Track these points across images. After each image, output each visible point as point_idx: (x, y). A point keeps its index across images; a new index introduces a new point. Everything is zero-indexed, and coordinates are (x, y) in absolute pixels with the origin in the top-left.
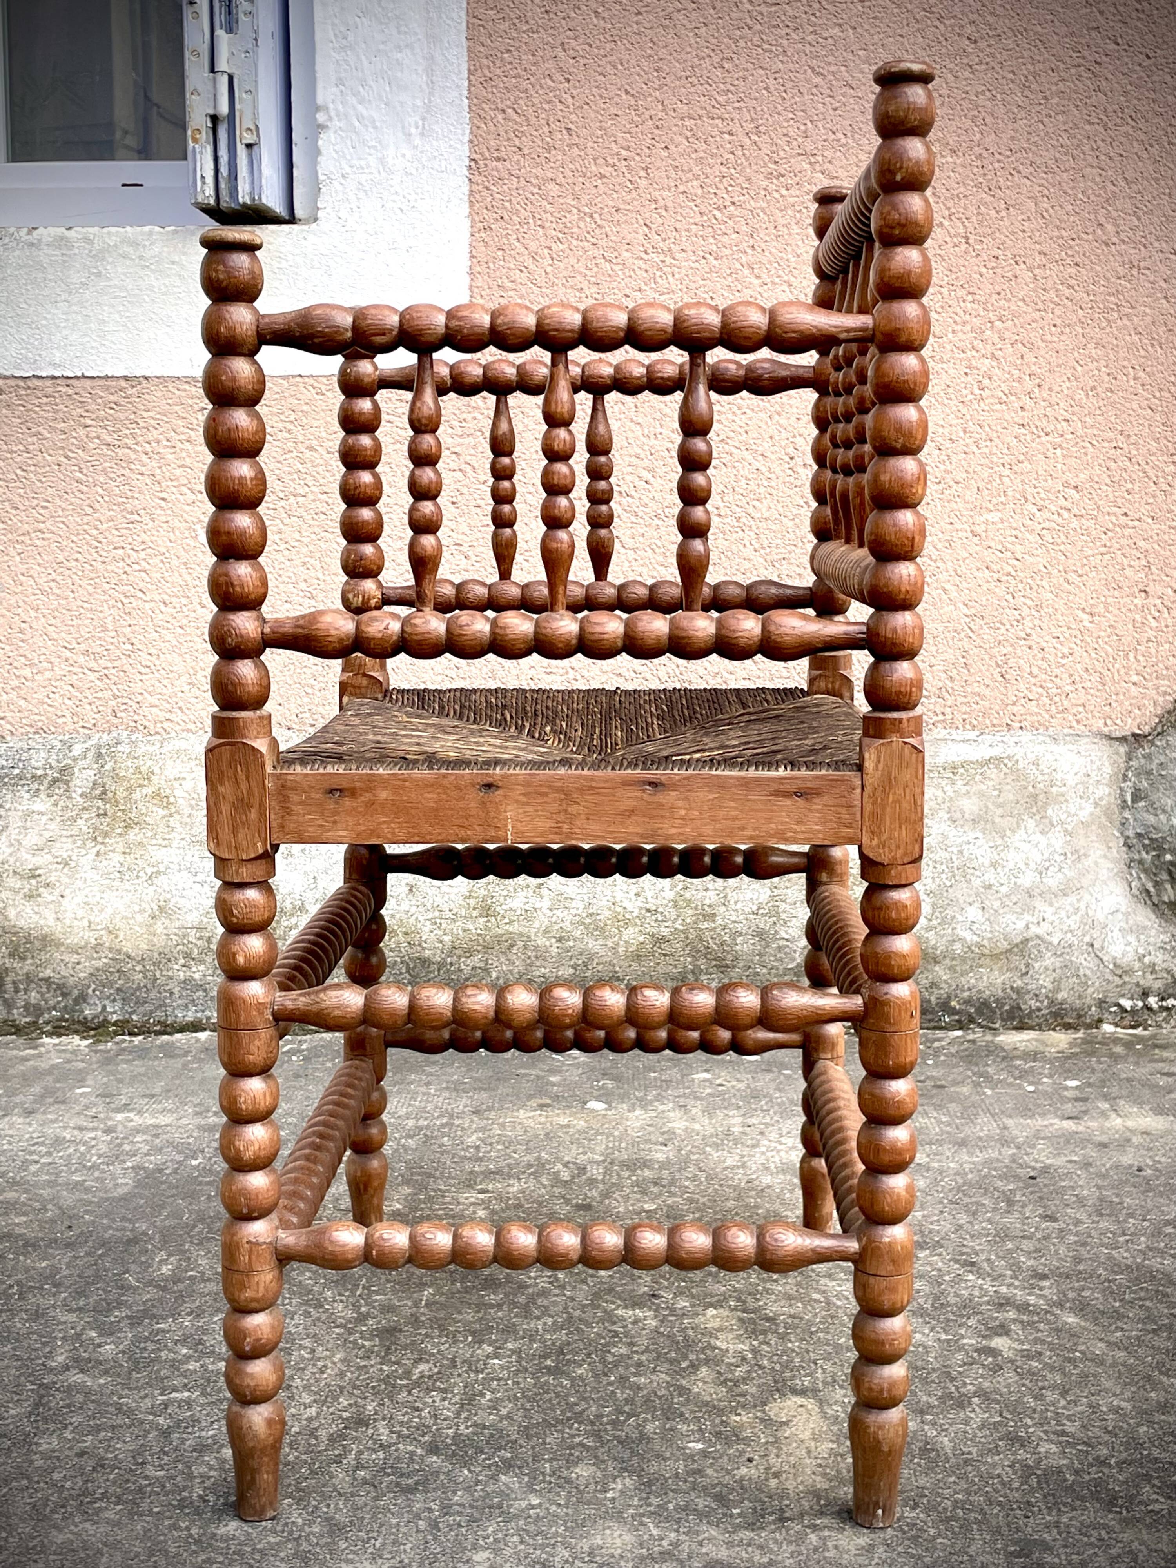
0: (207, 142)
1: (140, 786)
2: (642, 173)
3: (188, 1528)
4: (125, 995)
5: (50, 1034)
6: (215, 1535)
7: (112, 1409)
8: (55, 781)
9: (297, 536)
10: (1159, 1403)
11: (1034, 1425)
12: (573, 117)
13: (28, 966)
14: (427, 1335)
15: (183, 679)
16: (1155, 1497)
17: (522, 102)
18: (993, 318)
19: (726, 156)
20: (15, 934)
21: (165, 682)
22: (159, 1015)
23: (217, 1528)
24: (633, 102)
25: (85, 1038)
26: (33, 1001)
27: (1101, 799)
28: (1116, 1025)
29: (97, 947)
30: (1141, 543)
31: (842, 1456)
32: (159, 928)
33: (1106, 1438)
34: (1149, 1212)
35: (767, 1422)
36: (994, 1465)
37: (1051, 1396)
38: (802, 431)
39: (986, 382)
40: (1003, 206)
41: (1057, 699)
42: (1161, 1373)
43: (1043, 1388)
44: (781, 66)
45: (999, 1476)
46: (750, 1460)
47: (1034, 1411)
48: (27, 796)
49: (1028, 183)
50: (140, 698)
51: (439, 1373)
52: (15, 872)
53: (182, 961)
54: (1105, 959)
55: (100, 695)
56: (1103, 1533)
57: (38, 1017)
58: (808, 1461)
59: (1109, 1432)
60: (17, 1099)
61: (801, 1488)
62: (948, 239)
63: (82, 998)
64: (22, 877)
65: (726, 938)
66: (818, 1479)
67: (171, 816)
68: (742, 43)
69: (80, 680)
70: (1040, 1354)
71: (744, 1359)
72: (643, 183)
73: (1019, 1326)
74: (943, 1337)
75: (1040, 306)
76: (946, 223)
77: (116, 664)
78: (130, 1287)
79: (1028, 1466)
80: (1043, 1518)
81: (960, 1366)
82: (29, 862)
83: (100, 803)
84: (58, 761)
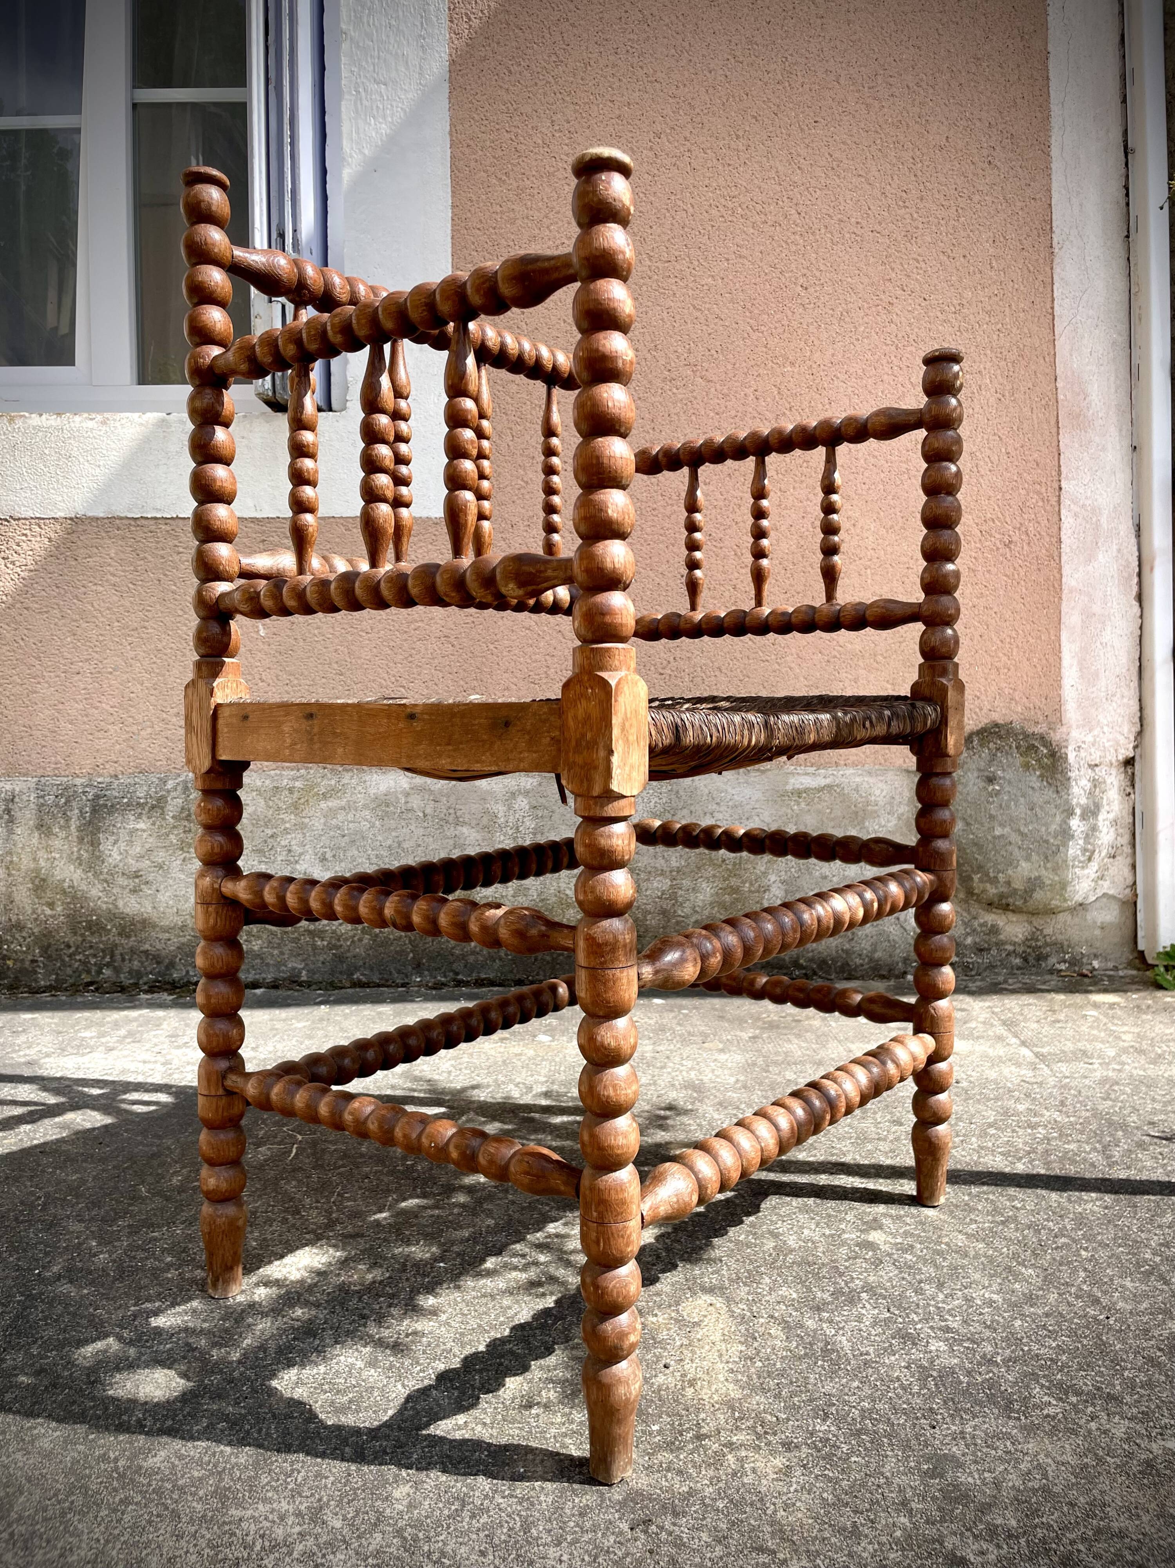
3: (116, 1460)
5: (146, 992)
6: (141, 1468)
7: (84, 1322)
8: (153, 807)
10: (1024, 1294)
11: (920, 1321)
13: (132, 942)
14: (385, 1240)
16: (1046, 1398)
20: (123, 918)
23: (145, 1460)
25: (171, 994)
26: (135, 968)
27: (903, 814)
31: (751, 1359)
33: (987, 1333)
34: (973, 1116)
35: (680, 1322)
36: (891, 1367)
37: (929, 1289)
42: (1019, 1264)
43: (920, 1282)
44: (672, 304)
45: (898, 1379)
46: (666, 1366)
47: (918, 1305)
48: (133, 818)
51: (390, 1278)
52: (123, 874)
54: (908, 928)
56: (1008, 1443)
57: (139, 979)
58: (720, 1366)
59: (989, 1327)
60: (103, 1040)
61: (716, 1397)
63: (172, 965)
64: (129, 877)
65: (640, 915)
66: (731, 1386)
70: (912, 1246)
71: (658, 1257)
73: (890, 1221)
74: (827, 1232)
75: (854, 470)
78: (141, 1197)
79: (923, 1367)
80: (948, 1429)
81: (846, 1261)
82: (133, 865)
83: (186, 823)
84: (156, 793)
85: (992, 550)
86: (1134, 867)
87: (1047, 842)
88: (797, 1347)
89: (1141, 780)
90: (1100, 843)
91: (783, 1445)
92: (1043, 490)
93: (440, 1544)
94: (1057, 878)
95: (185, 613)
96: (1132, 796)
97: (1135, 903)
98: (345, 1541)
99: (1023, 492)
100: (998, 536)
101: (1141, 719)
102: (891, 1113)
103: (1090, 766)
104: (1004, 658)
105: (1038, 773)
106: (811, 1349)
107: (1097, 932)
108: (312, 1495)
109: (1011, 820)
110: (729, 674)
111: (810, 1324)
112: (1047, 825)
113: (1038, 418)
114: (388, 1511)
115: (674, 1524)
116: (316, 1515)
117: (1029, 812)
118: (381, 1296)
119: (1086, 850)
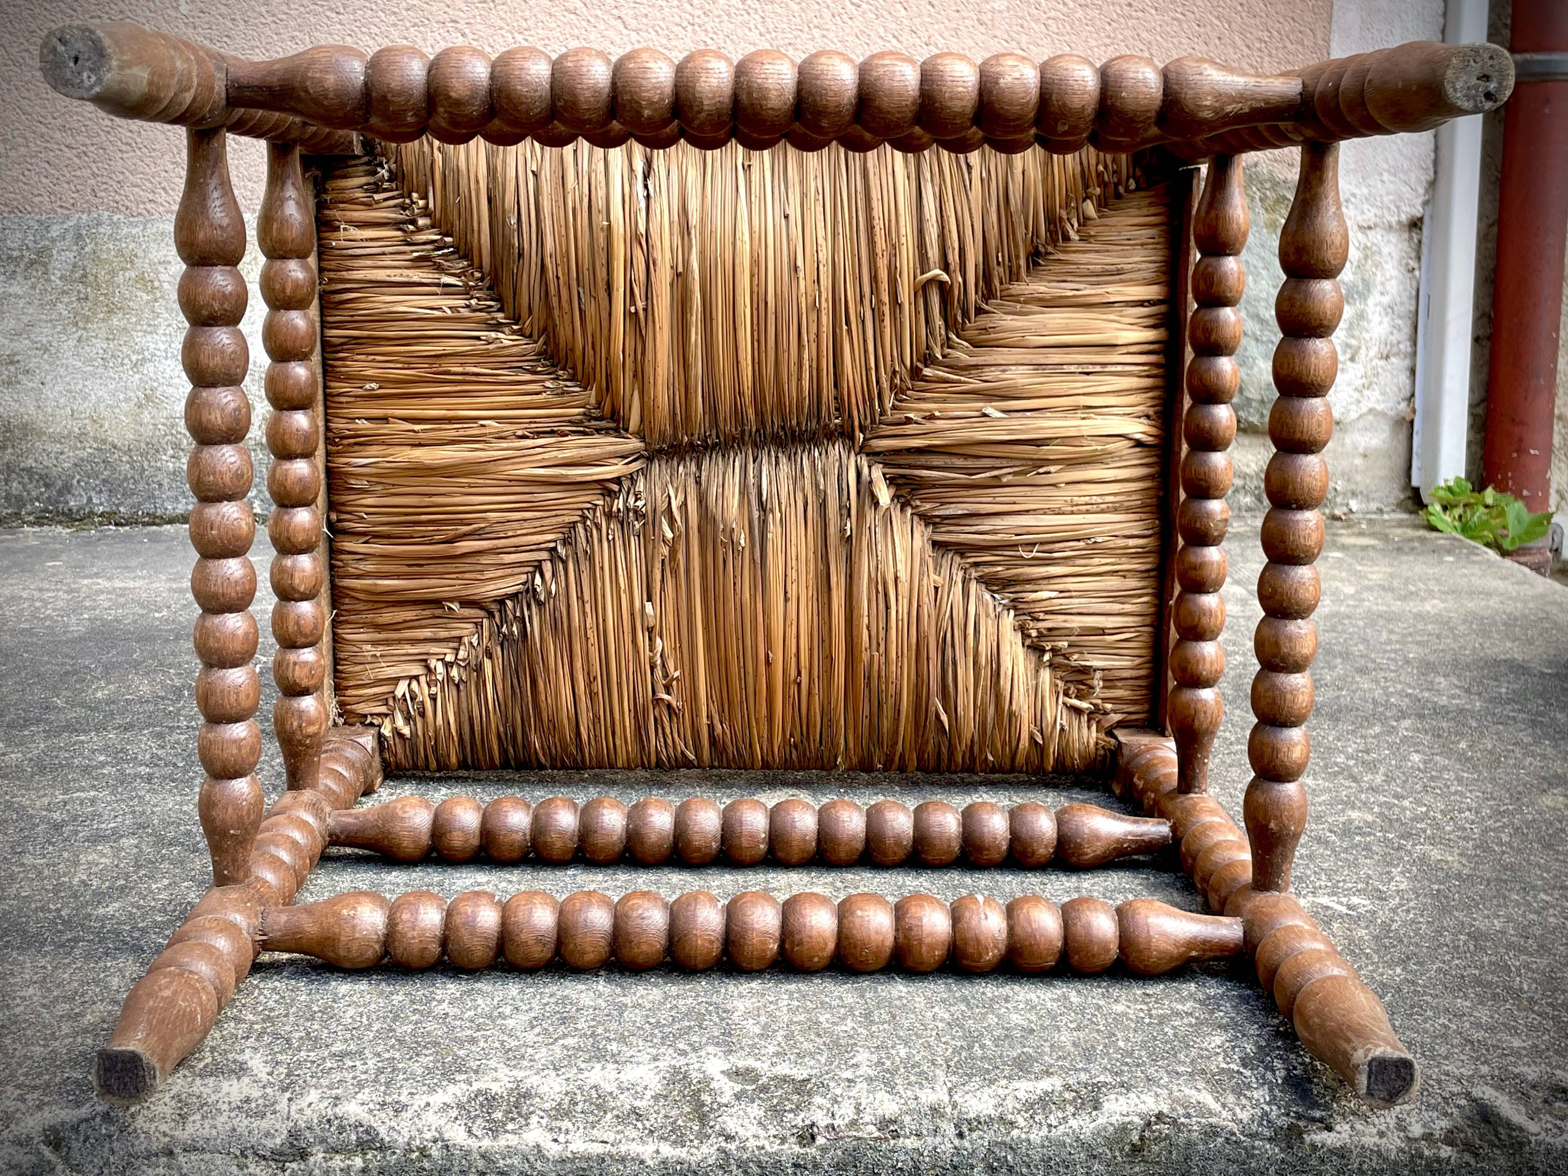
1: (123, 269)
4: (111, 486)
5: (31, 524)
8: (32, 263)
9: (284, 8)
13: (8, 456)
15: (167, 157)
21: (148, 161)
22: (148, 507)
25: (68, 527)
26: (14, 492)
29: (82, 436)
30: (1144, 35)
32: (146, 417)
50: (121, 177)
53: (171, 452)
55: (78, 173)
57: (20, 508)
63: (67, 488)
67: (156, 300)
69: (57, 157)
77: (95, 140)
83: (81, 287)
86: (1413, 371)
89: (1430, 251)
90: (1367, 336)
96: (1417, 273)
97: (1412, 422)
101: (1436, 162)
103: (1360, 228)
107: (1358, 461)
119: (1348, 346)
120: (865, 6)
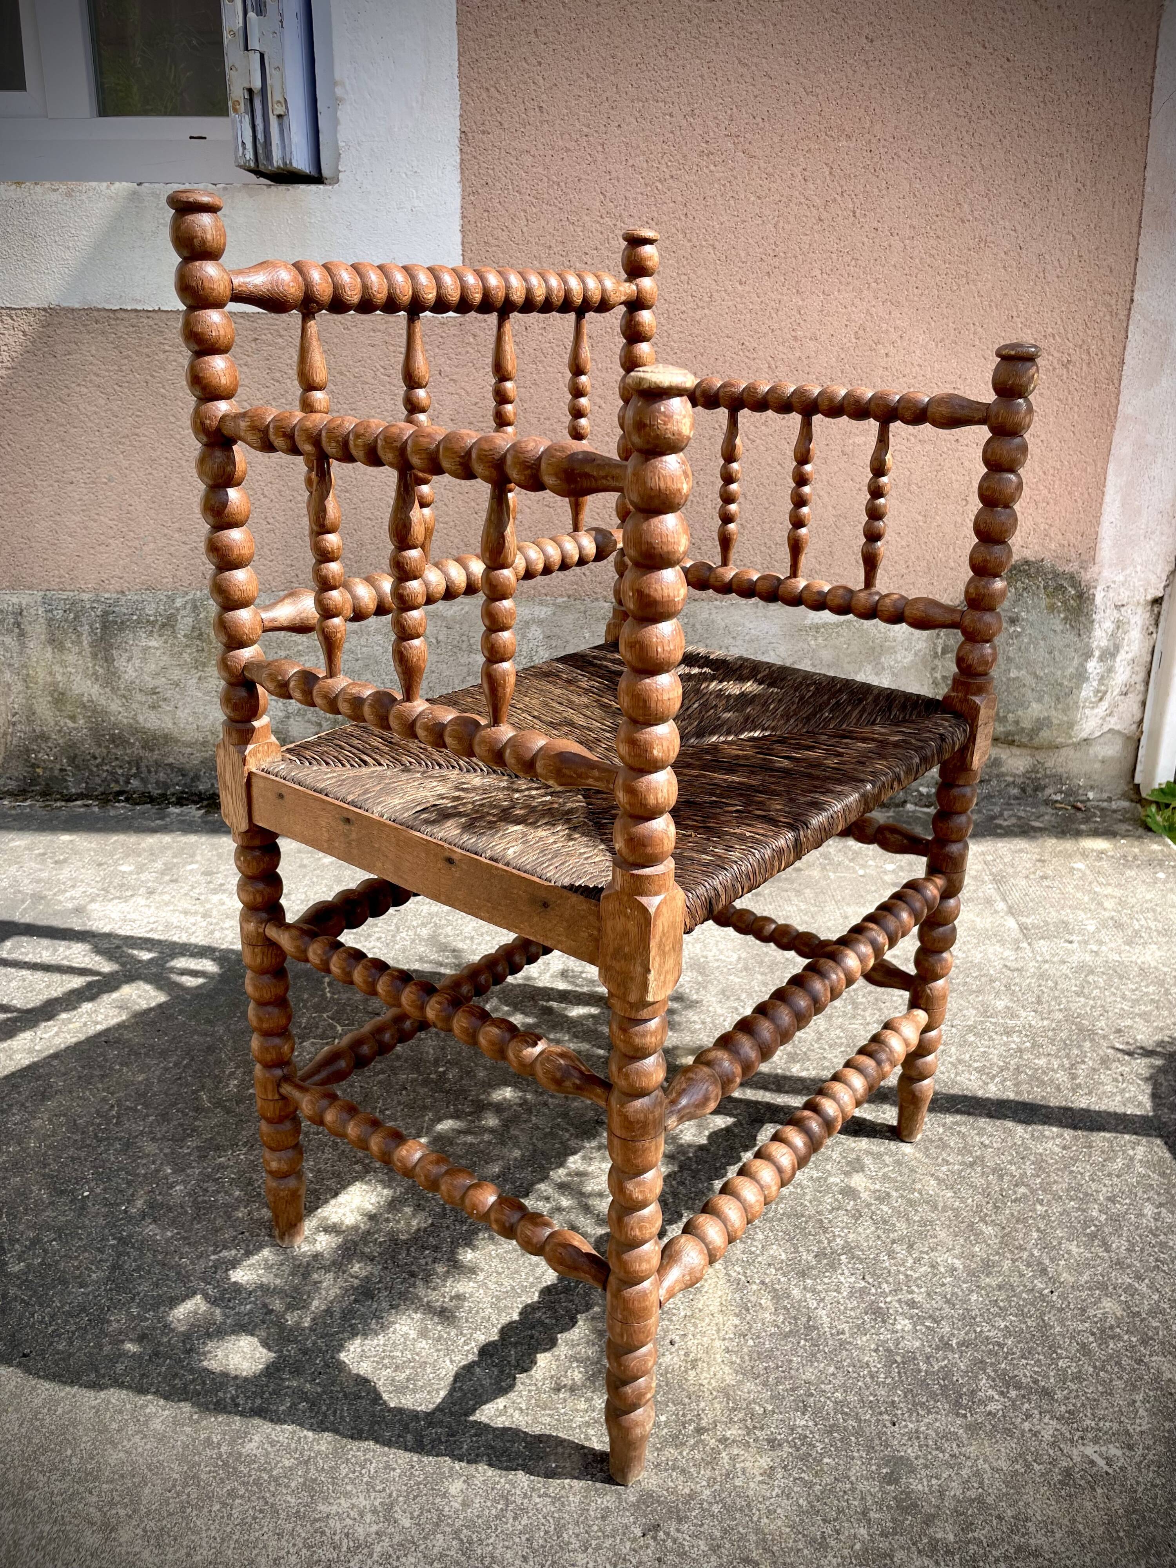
0: (246, 112)
2: (600, 148)
3: (219, 1445)
5: (174, 805)
6: (240, 1454)
8: (164, 625)
10: (982, 1260)
11: (890, 1292)
12: (544, 97)
13: (156, 755)
17: (502, 82)
18: (871, 281)
19: (668, 135)
20: (145, 733)
24: (593, 85)
25: (199, 811)
26: (161, 779)
27: (920, 651)
28: (916, 805)
30: (966, 462)
31: (744, 1336)
33: (947, 1309)
36: (862, 1349)
37: (901, 1252)
38: (719, 369)
39: (861, 332)
40: (884, 185)
41: (895, 579)
42: (981, 1219)
44: (714, 57)
45: (868, 1365)
46: (672, 1343)
47: (889, 1272)
48: (144, 635)
49: (906, 166)
51: (432, 1224)
52: (140, 690)
56: (954, 1445)
57: (166, 791)
58: (717, 1343)
59: (948, 1302)
61: (714, 1383)
62: (840, 213)
63: (196, 778)
64: (146, 694)
66: (727, 1369)
68: (682, 35)
69: (176, 550)
70: (889, 1195)
72: (600, 157)
73: (871, 1160)
75: (907, 271)
76: (838, 198)
79: (888, 1350)
80: (906, 1426)
81: (830, 1212)
82: (151, 683)
83: (198, 642)
84: (165, 610)
85: (1048, 370)
86: (1144, 704)
87: (1061, 685)
88: (783, 1323)
89: (1166, 620)
90: (1114, 683)
91: (769, 1441)
92: (1113, 302)
93: (491, 1548)
94: (1065, 719)
95: (178, 419)
96: (1154, 635)
97: (1139, 740)
98: (414, 1543)
99: (1090, 303)
100: (1056, 354)
102: (880, 1010)
103: (1116, 606)
104: (1045, 492)
105: (1062, 616)
106: (796, 1325)
107: (1097, 766)
108: (384, 1489)
109: (1028, 663)
110: (754, 501)
111: (796, 1292)
112: (1063, 669)
113: (1119, 214)
114: (447, 1509)
115: (678, 1530)
116: (387, 1513)
117: (1047, 656)
118: (426, 1249)
119: (1098, 691)
120: (758, 441)
